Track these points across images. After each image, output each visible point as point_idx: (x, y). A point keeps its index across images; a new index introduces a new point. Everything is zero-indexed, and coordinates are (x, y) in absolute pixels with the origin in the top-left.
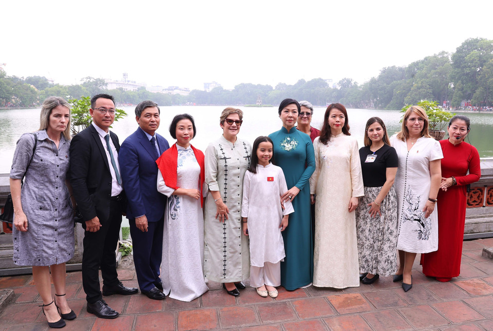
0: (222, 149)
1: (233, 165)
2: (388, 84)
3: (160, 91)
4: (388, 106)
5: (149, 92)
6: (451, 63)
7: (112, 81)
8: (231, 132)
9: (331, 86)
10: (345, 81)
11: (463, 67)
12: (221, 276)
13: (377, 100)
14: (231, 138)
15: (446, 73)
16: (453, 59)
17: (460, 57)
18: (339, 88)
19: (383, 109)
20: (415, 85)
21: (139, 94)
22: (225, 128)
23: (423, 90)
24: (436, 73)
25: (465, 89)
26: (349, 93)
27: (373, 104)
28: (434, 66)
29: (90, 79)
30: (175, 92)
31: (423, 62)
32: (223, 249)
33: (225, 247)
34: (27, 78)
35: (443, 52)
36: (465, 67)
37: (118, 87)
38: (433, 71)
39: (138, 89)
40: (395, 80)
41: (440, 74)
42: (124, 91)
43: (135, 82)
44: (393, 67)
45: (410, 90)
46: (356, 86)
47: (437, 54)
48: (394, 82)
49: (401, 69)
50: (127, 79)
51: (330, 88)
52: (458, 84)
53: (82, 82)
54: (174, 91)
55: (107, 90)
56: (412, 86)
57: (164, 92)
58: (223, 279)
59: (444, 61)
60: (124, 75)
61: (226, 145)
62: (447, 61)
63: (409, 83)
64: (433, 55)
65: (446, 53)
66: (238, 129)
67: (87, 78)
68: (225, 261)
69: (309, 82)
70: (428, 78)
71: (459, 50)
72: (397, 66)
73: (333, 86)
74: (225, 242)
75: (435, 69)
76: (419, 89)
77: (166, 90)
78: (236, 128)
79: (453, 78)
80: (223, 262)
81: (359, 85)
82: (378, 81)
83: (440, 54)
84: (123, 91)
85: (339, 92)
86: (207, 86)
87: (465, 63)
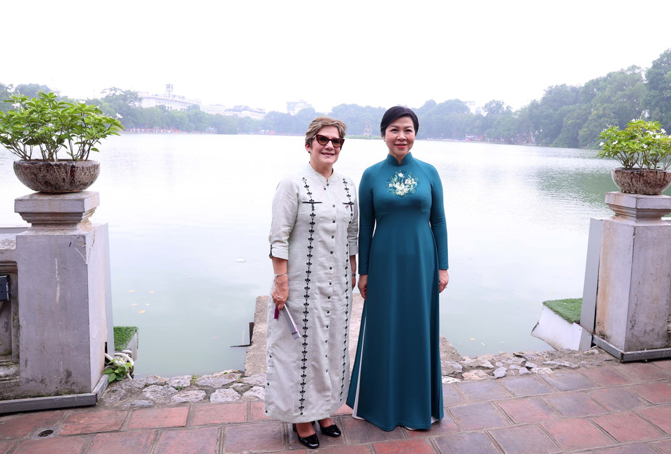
0: (307, 186)
1: (325, 215)
2: (555, 110)
3: (222, 112)
4: (555, 142)
5: (204, 113)
6: (646, 82)
7: (150, 95)
8: (324, 159)
9: (473, 110)
10: (494, 104)
11: (662, 89)
12: (296, 411)
13: (539, 132)
14: (324, 170)
15: (637, 97)
16: (647, 76)
17: (658, 74)
18: (485, 114)
19: (548, 146)
20: (595, 112)
21: (189, 116)
22: (313, 151)
23: (606, 119)
24: (623, 96)
25: (664, 120)
26: (499, 122)
27: (533, 139)
28: (621, 87)
29: (116, 91)
30: (244, 114)
31: (605, 80)
32: (301, 364)
33: (305, 360)
34: (19, 86)
35: (634, 67)
36: (665, 88)
37: (158, 104)
38: (620, 93)
39: (189, 107)
40: (565, 104)
41: (630, 97)
42: (167, 111)
43: (183, 98)
44: (563, 86)
45: (587, 119)
46: (509, 112)
47: (625, 69)
48: (565, 107)
49: (573, 89)
50: (171, 93)
51: (472, 114)
52: (654, 112)
53: (104, 96)
54: (243, 112)
55: (142, 108)
56: (590, 113)
57: (227, 114)
58: (297, 416)
59: (635, 79)
60: (168, 86)
61: (315, 180)
62: (639, 79)
63: (585, 110)
64: (620, 70)
65: (638, 68)
66: (337, 153)
67: (111, 90)
68: (303, 384)
69: (441, 105)
70: (612, 103)
71: (656, 65)
72: (568, 85)
73: (476, 112)
74: (305, 352)
75: (623, 90)
76: (600, 118)
77: (229, 110)
78: (333, 152)
79: (647, 104)
80: (300, 387)
81: (513, 111)
82: (542, 105)
83: (629, 70)
84: (165, 111)
85: (485, 118)
86: (291, 105)
87: (665, 82)
